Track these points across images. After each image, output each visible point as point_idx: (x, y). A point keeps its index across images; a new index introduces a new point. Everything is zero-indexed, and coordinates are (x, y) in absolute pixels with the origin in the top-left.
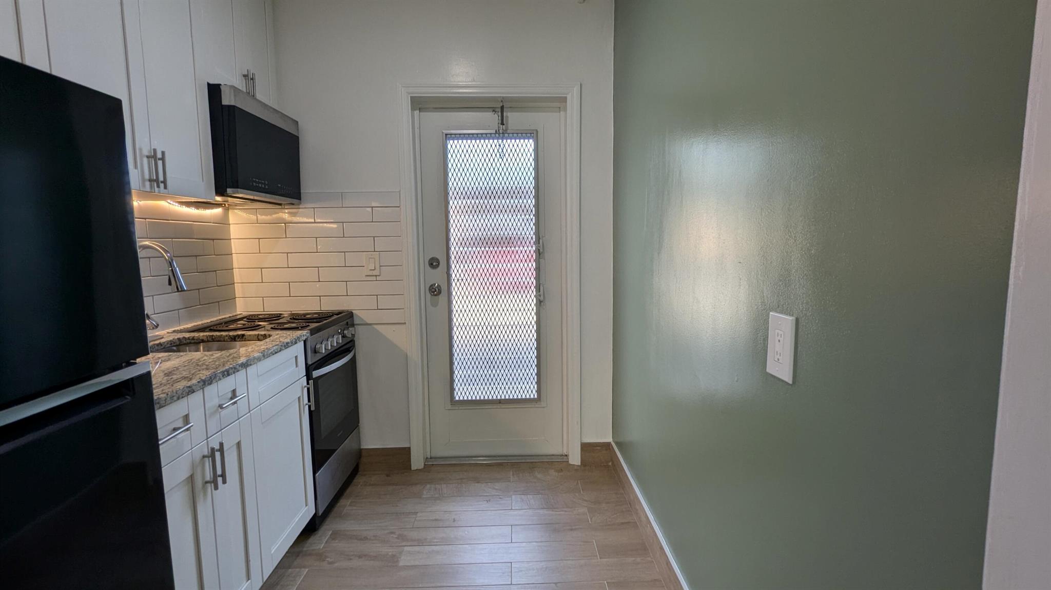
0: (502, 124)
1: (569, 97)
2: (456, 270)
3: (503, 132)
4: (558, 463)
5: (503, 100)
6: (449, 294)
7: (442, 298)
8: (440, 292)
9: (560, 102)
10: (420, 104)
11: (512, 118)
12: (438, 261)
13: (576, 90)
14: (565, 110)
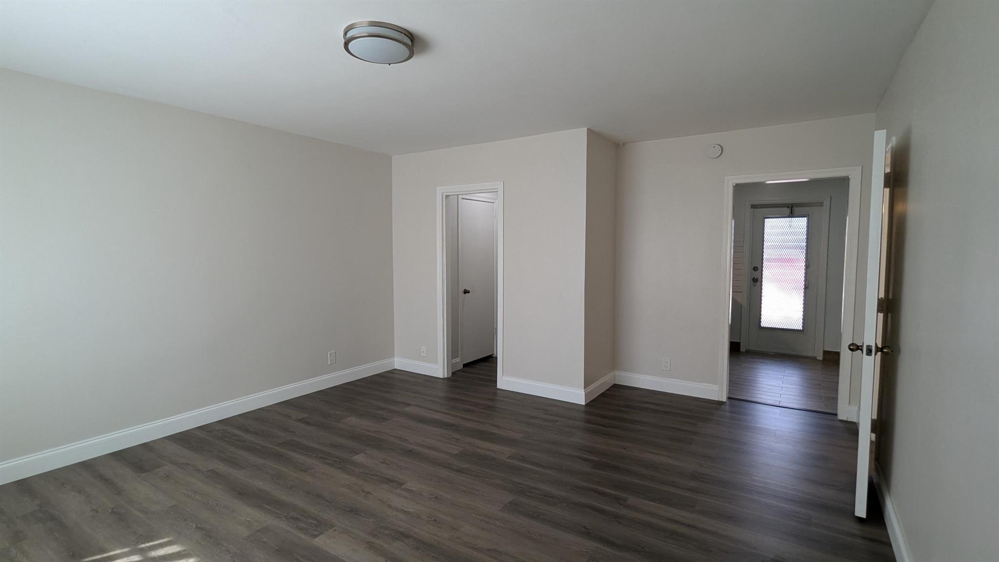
0: (792, 213)
1: (825, 202)
2: (765, 273)
3: (792, 215)
4: (814, 359)
5: (792, 204)
6: (762, 281)
7: (758, 283)
8: (757, 281)
9: (821, 204)
10: (754, 207)
11: (796, 209)
12: (757, 268)
13: (828, 200)
14: (823, 206)
